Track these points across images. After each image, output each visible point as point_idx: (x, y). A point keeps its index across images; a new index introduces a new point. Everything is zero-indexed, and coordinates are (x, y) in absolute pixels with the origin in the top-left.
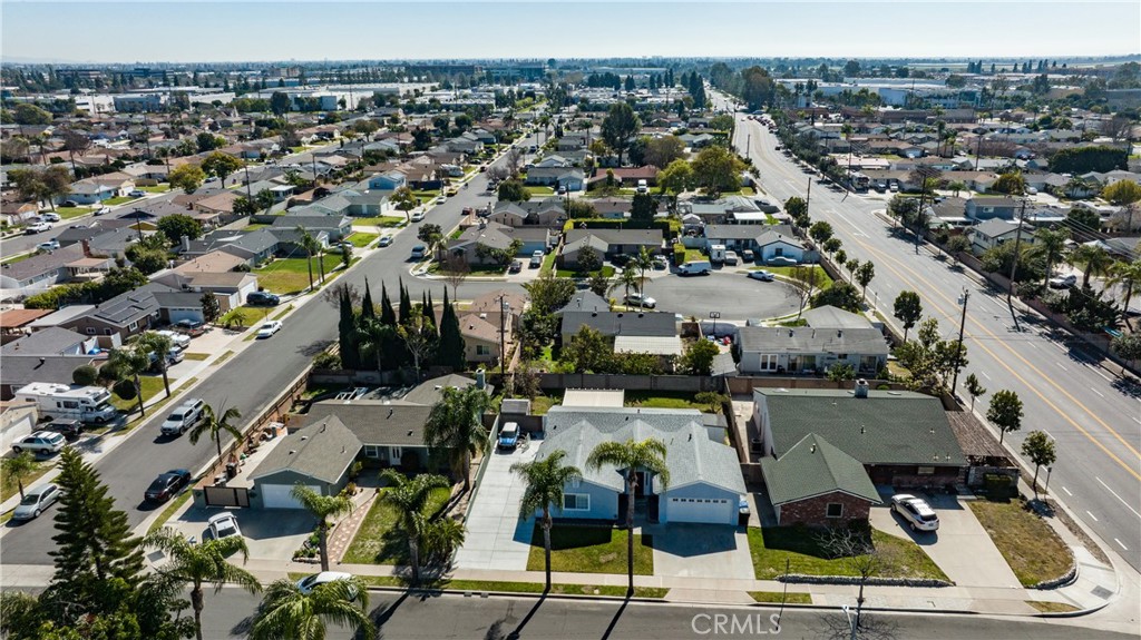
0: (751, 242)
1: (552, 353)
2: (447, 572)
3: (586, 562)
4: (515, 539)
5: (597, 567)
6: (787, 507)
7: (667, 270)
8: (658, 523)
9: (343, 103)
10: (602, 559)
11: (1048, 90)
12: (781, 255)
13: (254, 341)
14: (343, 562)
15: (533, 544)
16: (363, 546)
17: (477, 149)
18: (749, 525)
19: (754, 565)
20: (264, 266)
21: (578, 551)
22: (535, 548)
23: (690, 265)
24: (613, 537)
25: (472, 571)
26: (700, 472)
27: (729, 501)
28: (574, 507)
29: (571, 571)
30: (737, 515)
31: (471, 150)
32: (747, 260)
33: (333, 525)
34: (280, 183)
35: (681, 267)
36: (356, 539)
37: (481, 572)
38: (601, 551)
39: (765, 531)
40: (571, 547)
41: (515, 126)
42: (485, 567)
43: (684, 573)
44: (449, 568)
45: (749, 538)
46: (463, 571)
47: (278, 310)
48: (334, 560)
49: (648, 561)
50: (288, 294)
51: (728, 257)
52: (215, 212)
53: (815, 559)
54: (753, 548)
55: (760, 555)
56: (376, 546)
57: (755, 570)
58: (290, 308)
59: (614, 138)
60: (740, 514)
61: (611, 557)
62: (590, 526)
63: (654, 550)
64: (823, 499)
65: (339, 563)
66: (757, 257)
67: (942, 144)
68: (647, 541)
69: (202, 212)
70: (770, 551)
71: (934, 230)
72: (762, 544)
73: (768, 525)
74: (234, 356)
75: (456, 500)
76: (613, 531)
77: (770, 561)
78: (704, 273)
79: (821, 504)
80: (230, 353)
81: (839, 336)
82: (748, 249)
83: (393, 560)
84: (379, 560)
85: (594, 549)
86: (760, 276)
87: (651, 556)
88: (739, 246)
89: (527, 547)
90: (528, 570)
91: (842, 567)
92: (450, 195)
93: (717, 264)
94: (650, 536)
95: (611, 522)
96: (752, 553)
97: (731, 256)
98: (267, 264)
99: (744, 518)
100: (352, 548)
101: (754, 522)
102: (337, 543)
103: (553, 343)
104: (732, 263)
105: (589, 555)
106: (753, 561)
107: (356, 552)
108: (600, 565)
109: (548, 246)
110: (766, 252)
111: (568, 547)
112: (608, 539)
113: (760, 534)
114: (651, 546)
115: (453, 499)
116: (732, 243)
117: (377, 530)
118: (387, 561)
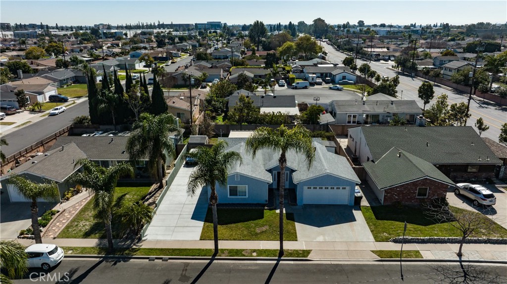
0: (328, 74)
1: (223, 119)
2: (137, 243)
3: (245, 233)
4: (193, 218)
5: (254, 236)
6: (389, 191)
7: (286, 86)
8: (296, 205)
9: (126, 34)
10: (258, 230)
11: (449, 30)
12: (345, 79)
13: (47, 117)
14: (58, 237)
15: (206, 221)
16: (77, 225)
17: (188, 47)
18: (362, 205)
19: (372, 231)
20: (65, 87)
21: (240, 225)
22: (207, 224)
23: (298, 83)
24: (265, 215)
25: (158, 241)
26: (326, 168)
27: (348, 188)
28: (237, 195)
29: (234, 240)
30: (353, 199)
31: (185, 48)
32: (327, 83)
33: (58, 212)
34: (85, 57)
35: (293, 84)
36: (72, 221)
37: (164, 242)
38: (257, 225)
39: (373, 208)
40: (235, 223)
41: (207, 41)
42: (168, 238)
43: (320, 239)
44: (140, 239)
45: (363, 213)
46: (151, 242)
47: (66, 104)
48: (52, 236)
49: (292, 231)
50: (75, 98)
51: (317, 81)
52: (46, 66)
53: (416, 226)
54: (368, 220)
55: (374, 225)
56: (86, 225)
57: (373, 235)
58: (74, 103)
59: (255, 39)
60: (356, 197)
61: (264, 229)
62: (248, 208)
63: (296, 224)
64: (415, 184)
65: (54, 238)
66: (333, 81)
67: (410, 45)
68: (291, 217)
69: (38, 65)
70: (380, 221)
71: (420, 71)
72: (374, 217)
73: (374, 204)
74: (31, 123)
75: (152, 194)
76: (265, 211)
77: (383, 228)
78: (305, 88)
79: (414, 188)
80: (30, 122)
81: (392, 104)
82: (327, 77)
83: (97, 235)
84: (87, 235)
85: (252, 224)
86: (336, 88)
87: (294, 227)
88: (323, 76)
89: (201, 224)
90: (201, 240)
91: (436, 231)
92: (172, 63)
93: (312, 84)
94: (292, 214)
95: (264, 205)
96: (367, 223)
97: (319, 80)
98: (68, 86)
99: (358, 200)
100: (68, 227)
101: (364, 203)
102: (58, 224)
103: (223, 114)
104: (320, 84)
105: (248, 228)
106: (370, 228)
107: (70, 230)
108: (256, 234)
109: (222, 77)
110: (337, 78)
111: (231, 223)
112: (262, 217)
113: (371, 211)
114: (294, 220)
115: (150, 193)
116: (319, 75)
117: (90, 215)
118: (93, 236)
